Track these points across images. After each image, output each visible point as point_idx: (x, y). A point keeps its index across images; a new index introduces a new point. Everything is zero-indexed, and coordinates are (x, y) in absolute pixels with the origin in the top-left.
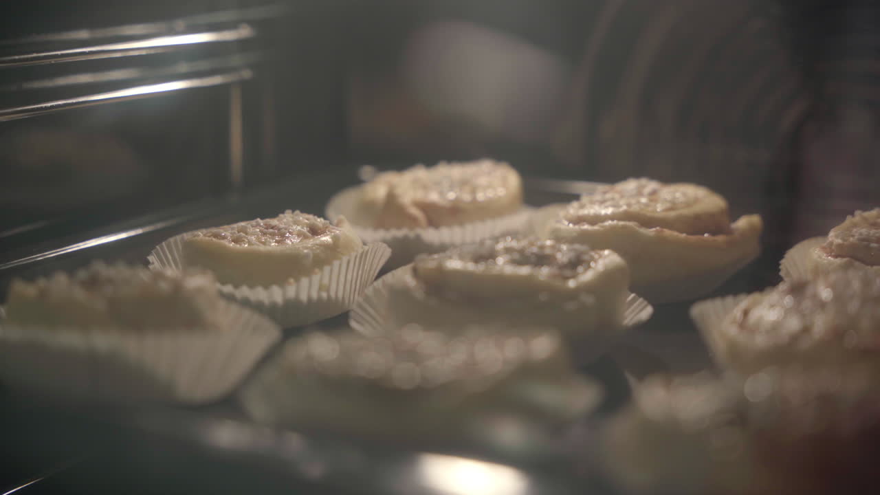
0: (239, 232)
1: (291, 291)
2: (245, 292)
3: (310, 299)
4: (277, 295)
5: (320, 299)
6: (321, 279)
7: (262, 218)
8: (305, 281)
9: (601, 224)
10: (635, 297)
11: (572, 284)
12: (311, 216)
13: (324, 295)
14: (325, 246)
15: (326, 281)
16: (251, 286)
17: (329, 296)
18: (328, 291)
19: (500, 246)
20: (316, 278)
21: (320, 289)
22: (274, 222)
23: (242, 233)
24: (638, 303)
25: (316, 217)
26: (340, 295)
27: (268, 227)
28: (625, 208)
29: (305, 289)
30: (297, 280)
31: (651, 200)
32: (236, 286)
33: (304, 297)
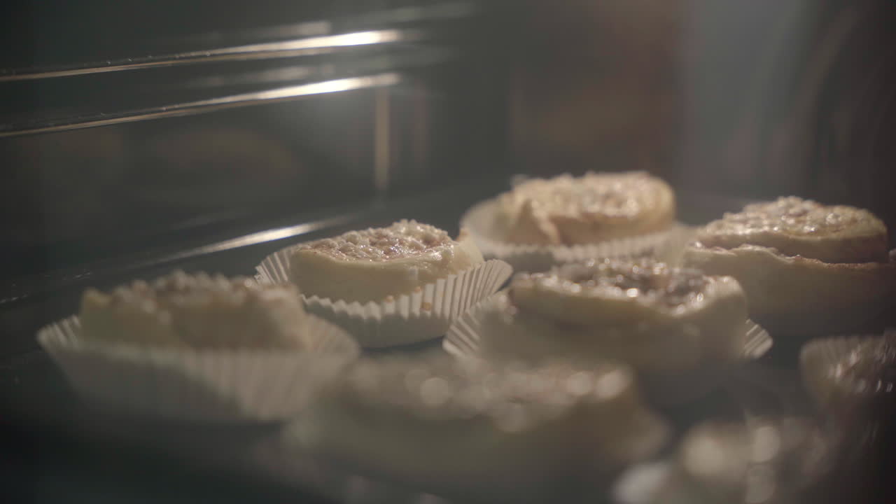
0: (347, 241)
1: (390, 308)
2: (340, 306)
3: (412, 316)
4: (374, 311)
5: (423, 317)
6: (423, 297)
7: (374, 227)
8: (404, 299)
9: (736, 249)
10: (757, 329)
11: (680, 311)
12: (428, 227)
13: (429, 313)
14: (434, 263)
15: (429, 300)
16: (348, 302)
17: (434, 314)
18: (432, 308)
19: (602, 267)
20: (417, 297)
21: (423, 305)
22: (387, 231)
23: (350, 243)
24: (759, 335)
25: (433, 227)
26: (447, 313)
27: (380, 236)
28: (766, 229)
29: (406, 305)
30: (397, 298)
31: (799, 222)
32: (333, 301)
33: (405, 313)
